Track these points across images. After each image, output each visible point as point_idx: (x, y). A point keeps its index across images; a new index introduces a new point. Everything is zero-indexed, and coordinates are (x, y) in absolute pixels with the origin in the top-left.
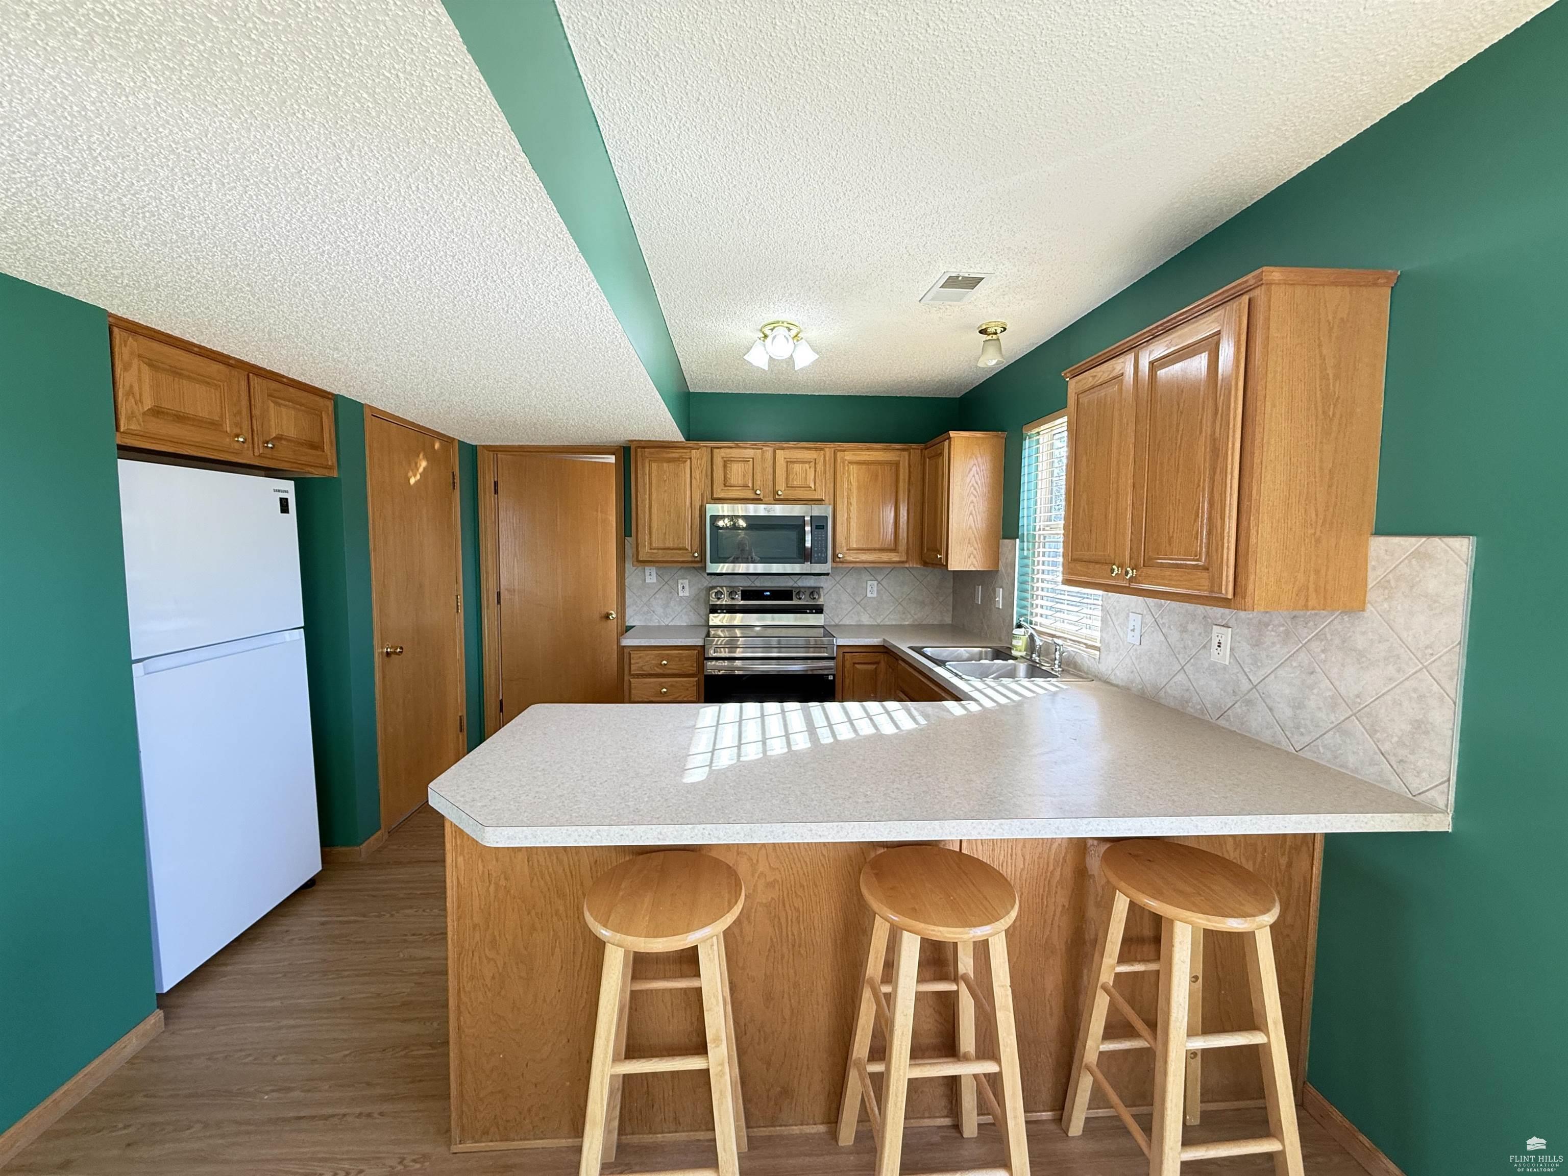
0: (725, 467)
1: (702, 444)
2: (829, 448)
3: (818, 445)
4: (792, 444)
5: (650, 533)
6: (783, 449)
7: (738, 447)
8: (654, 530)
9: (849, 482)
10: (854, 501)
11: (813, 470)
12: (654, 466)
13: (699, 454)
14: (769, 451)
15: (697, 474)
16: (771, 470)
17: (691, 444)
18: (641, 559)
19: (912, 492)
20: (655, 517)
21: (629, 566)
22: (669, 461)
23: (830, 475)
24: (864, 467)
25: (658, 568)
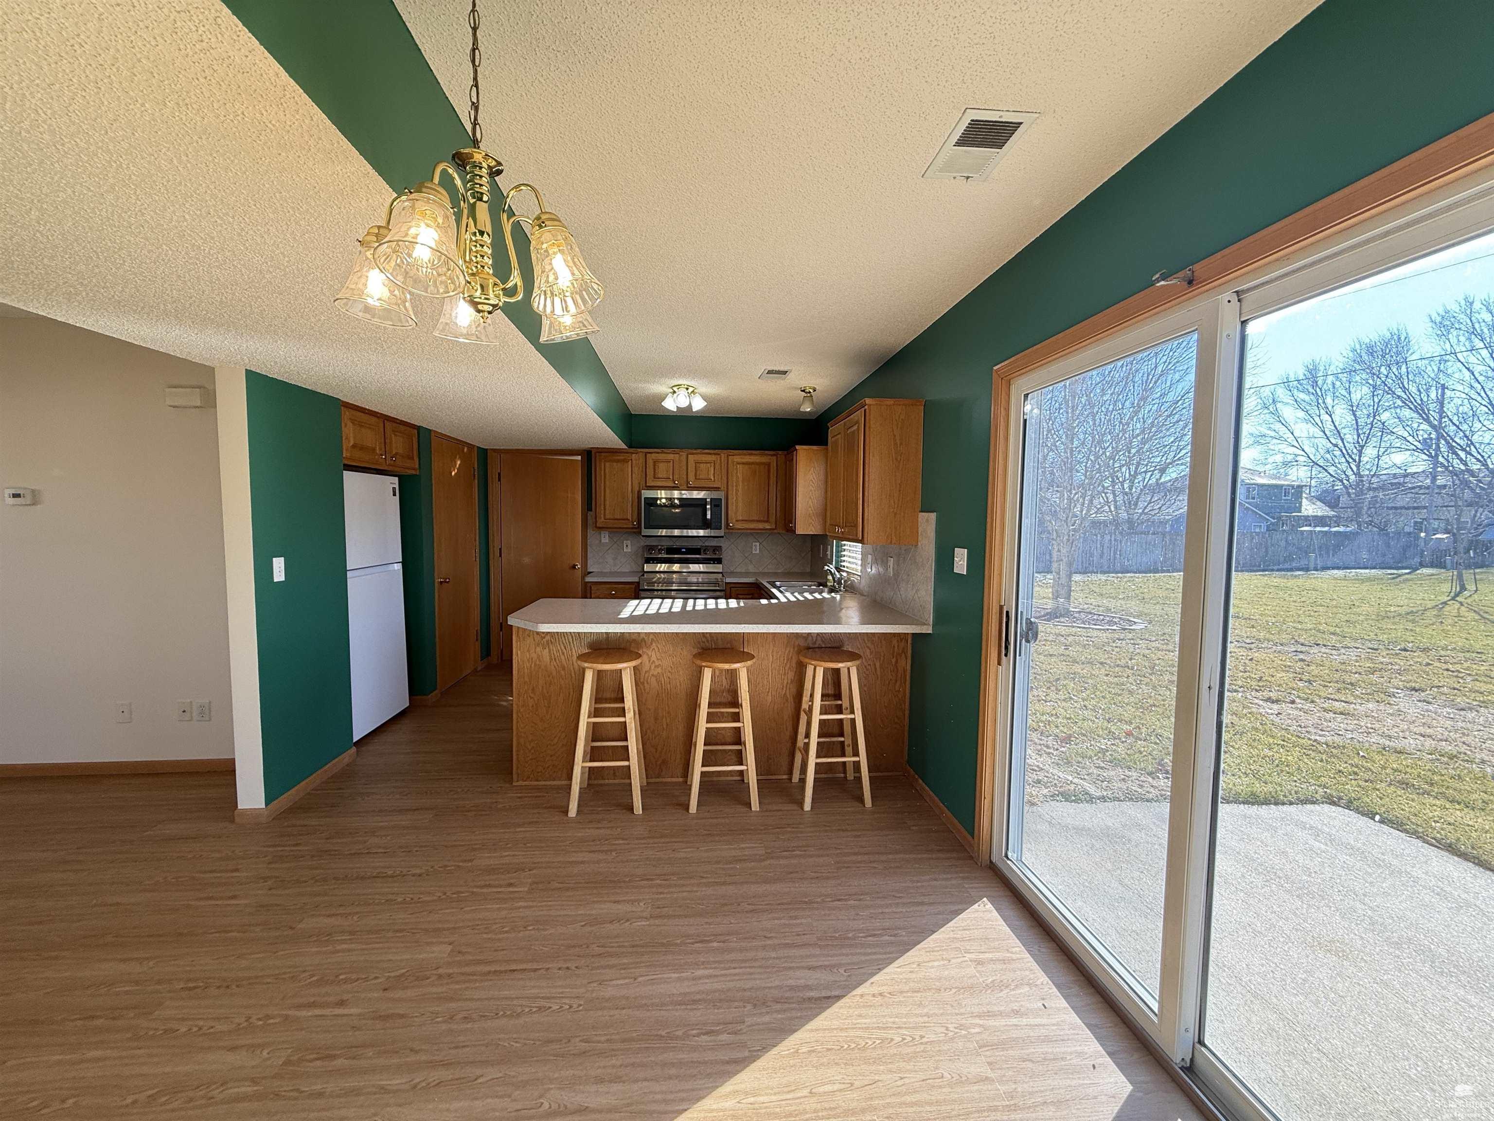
0: (654, 466)
1: (639, 450)
2: (724, 454)
3: (716, 451)
4: (699, 451)
5: (605, 509)
6: (693, 454)
7: (663, 452)
8: (607, 507)
9: (737, 477)
10: (740, 488)
11: (712, 468)
12: (607, 464)
13: (637, 457)
14: (684, 454)
15: (636, 470)
16: (685, 468)
17: (632, 450)
18: (598, 525)
19: (779, 484)
20: (607, 498)
21: (590, 532)
22: (618, 461)
23: (724, 471)
24: (747, 466)
25: (610, 533)
